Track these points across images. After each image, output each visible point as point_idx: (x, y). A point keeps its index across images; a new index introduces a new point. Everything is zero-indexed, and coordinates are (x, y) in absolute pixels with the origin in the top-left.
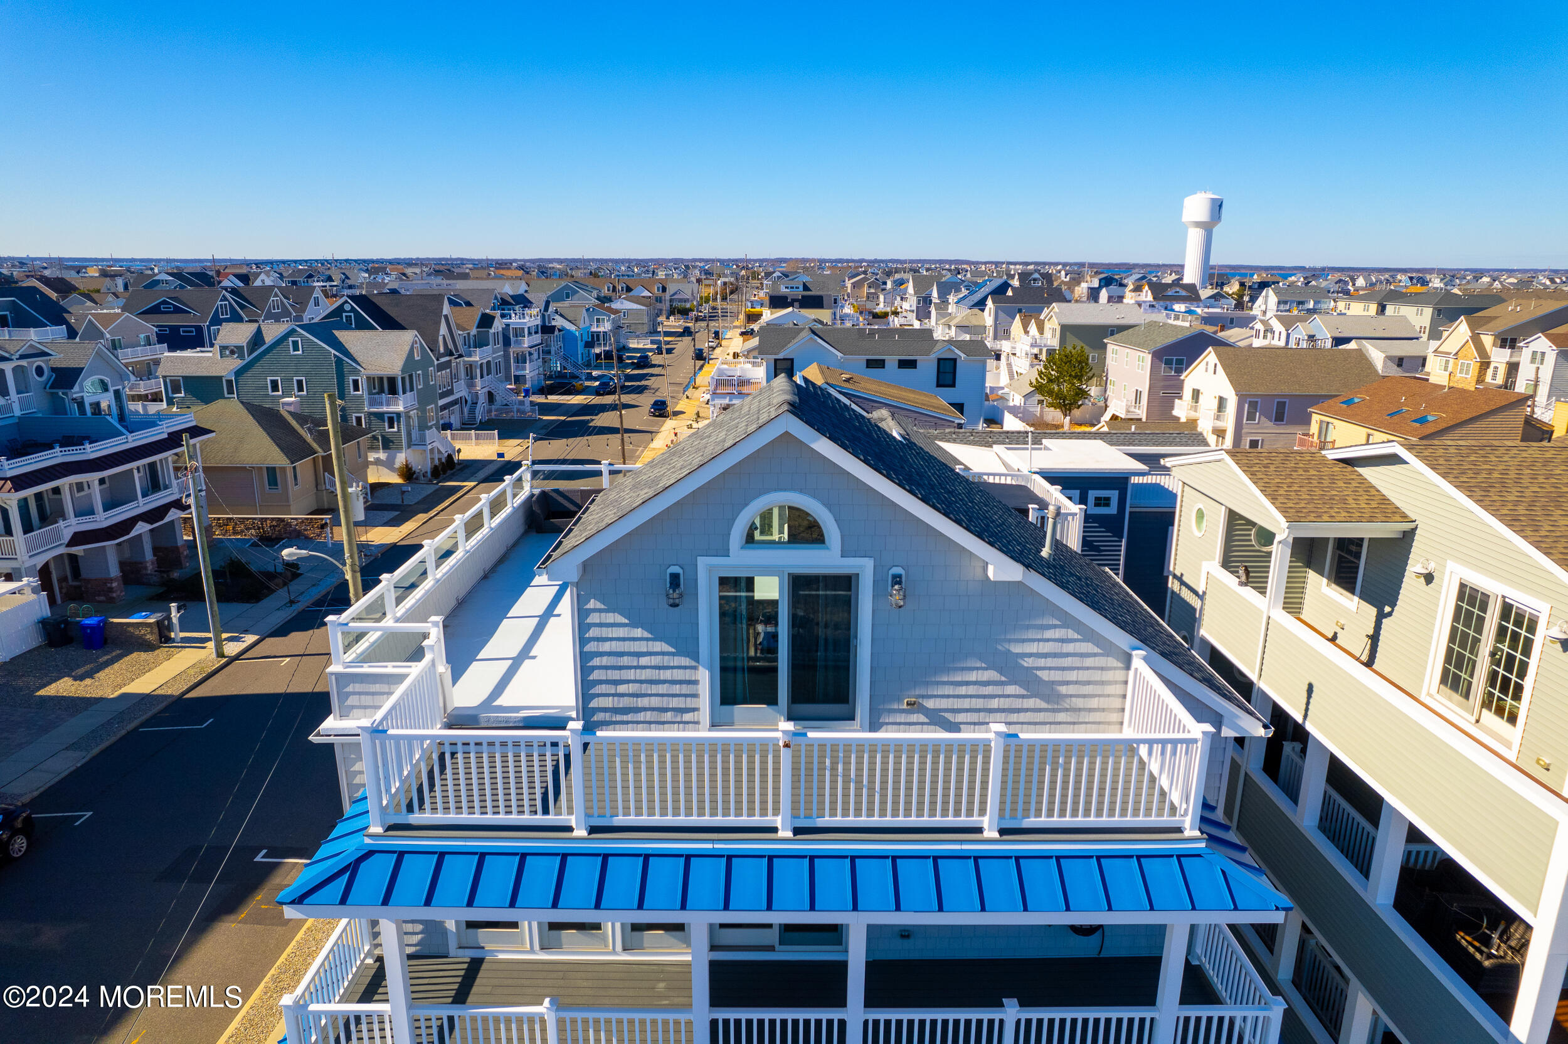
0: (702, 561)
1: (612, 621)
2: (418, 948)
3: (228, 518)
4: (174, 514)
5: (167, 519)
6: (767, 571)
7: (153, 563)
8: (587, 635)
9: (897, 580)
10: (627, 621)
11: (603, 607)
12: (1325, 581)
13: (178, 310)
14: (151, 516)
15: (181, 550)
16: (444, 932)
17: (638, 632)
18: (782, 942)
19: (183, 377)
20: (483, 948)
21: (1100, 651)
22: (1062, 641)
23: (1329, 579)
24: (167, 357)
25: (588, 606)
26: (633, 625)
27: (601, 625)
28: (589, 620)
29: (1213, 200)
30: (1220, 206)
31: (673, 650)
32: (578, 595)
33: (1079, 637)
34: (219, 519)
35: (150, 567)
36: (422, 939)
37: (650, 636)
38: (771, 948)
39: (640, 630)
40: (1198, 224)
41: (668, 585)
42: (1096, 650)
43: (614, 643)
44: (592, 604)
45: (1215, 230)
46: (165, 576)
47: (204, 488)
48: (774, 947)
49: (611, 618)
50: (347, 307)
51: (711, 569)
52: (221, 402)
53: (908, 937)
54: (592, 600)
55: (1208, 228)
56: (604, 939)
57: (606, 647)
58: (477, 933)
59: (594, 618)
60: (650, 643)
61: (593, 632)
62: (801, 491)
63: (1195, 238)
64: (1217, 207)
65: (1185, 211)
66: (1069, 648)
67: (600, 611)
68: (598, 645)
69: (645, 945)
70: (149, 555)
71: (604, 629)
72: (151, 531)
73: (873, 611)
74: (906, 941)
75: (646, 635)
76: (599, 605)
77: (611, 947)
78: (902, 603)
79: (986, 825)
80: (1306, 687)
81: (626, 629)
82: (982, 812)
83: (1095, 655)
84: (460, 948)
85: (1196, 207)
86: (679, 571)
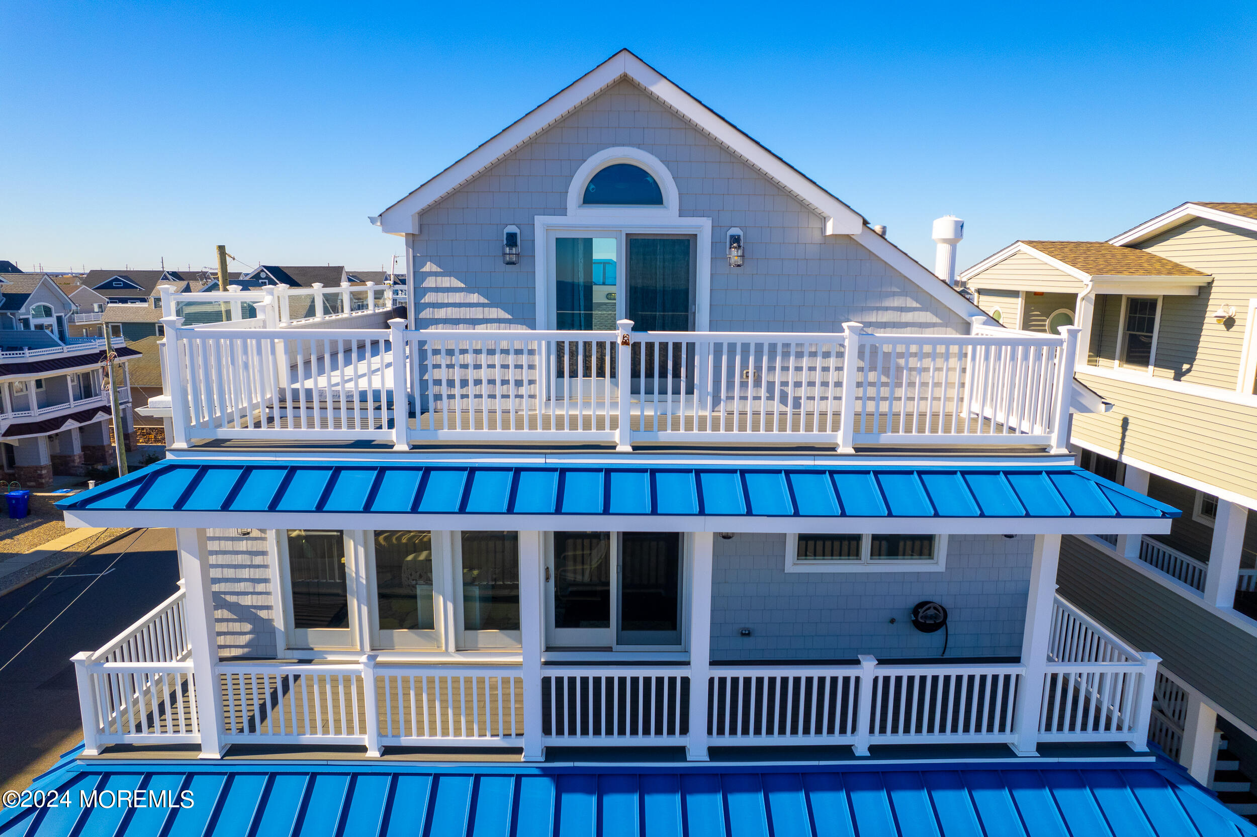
0: (540, 221)
1: (448, 286)
2: (246, 650)
3: (150, 429)
4: (100, 417)
5: (94, 420)
6: (606, 231)
7: (80, 457)
8: (423, 301)
9: (735, 239)
10: (463, 285)
11: (439, 270)
12: (1117, 362)
13: (127, 286)
14: (79, 416)
15: (106, 449)
16: (272, 631)
17: (475, 298)
18: (619, 643)
19: (122, 323)
20: (312, 649)
21: (938, 321)
22: (901, 309)
23: (1120, 360)
24: (110, 307)
25: (424, 270)
26: (469, 290)
27: (437, 290)
28: (425, 285)
29: (956, 222)
30: (962, 226)
31: (510, 317)
32: (414, 257)
33: (918, 305)
34: (143, 429)
35: (77, 460)
36: (251, 641)
37: (486, 301)
38: (609, 649)
39: (476, 294)
40: (945, 241)
41: (505, 242)
42: (935, 320)
43: (449, 309)
44: (429, 267)
45: (958, 245)
46: (90, 468)
47: (131, 400)
48: (611, 648)
49: (446, 282)
50: (263, 275)
51: (548, 229)
52: (151, 338)
53: (749, 634)
54: (429, 263)
55: (953, 243)
56: (437, 639)
57: (441, 313)
58: (306, 635)
59: (430, 282)
60: (486, 309)
61: (429, 298)
62: (639, 146)
63: (943, 251)
64: (960, 227)
65: (934, 230)
66: (908, 317)
67: (436, 274)
68: (433, 312)
69: (480, 646)
70: (77, 450)
71: (440, 294)
72: (80, 428)
73: (712, 275)
74: (746, 639)
75: (483, 300)
76: (435, 268)
77: (444, 648)
78: (740, 263)
79: (840, 441)
80: (1120, 423)
81: (462, 294)
82: (836, 428)
83: (934, 325)
84: (288, 649)
85: (943, 227)
86: (517, 231)
